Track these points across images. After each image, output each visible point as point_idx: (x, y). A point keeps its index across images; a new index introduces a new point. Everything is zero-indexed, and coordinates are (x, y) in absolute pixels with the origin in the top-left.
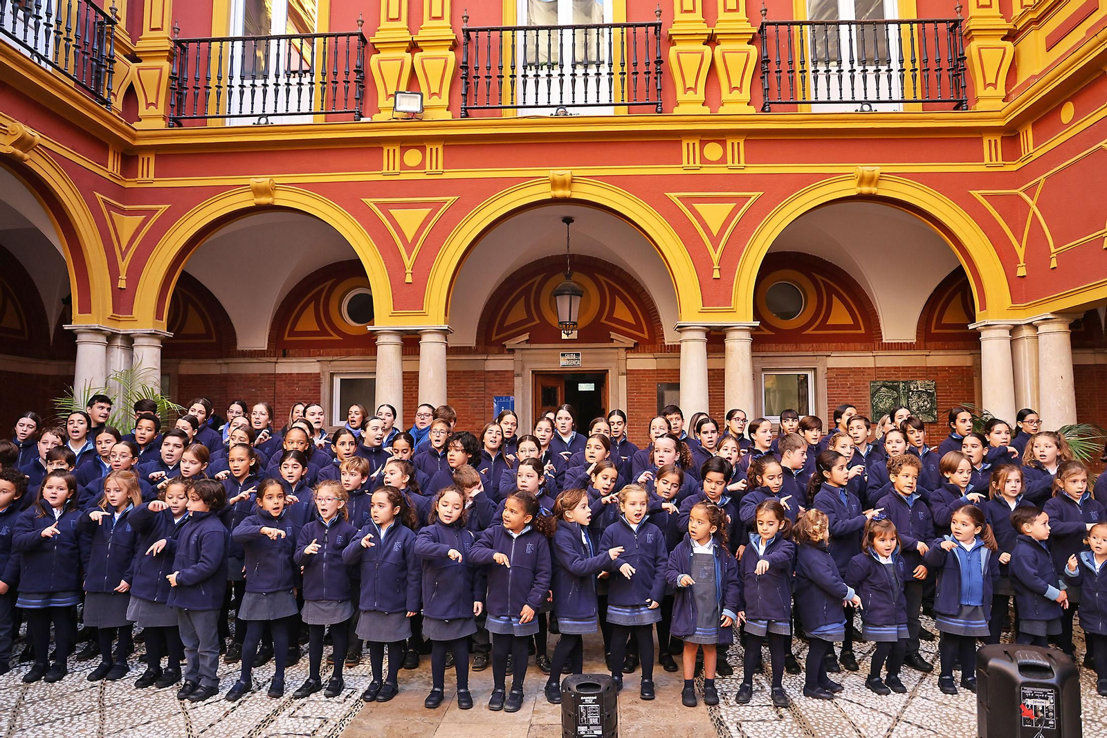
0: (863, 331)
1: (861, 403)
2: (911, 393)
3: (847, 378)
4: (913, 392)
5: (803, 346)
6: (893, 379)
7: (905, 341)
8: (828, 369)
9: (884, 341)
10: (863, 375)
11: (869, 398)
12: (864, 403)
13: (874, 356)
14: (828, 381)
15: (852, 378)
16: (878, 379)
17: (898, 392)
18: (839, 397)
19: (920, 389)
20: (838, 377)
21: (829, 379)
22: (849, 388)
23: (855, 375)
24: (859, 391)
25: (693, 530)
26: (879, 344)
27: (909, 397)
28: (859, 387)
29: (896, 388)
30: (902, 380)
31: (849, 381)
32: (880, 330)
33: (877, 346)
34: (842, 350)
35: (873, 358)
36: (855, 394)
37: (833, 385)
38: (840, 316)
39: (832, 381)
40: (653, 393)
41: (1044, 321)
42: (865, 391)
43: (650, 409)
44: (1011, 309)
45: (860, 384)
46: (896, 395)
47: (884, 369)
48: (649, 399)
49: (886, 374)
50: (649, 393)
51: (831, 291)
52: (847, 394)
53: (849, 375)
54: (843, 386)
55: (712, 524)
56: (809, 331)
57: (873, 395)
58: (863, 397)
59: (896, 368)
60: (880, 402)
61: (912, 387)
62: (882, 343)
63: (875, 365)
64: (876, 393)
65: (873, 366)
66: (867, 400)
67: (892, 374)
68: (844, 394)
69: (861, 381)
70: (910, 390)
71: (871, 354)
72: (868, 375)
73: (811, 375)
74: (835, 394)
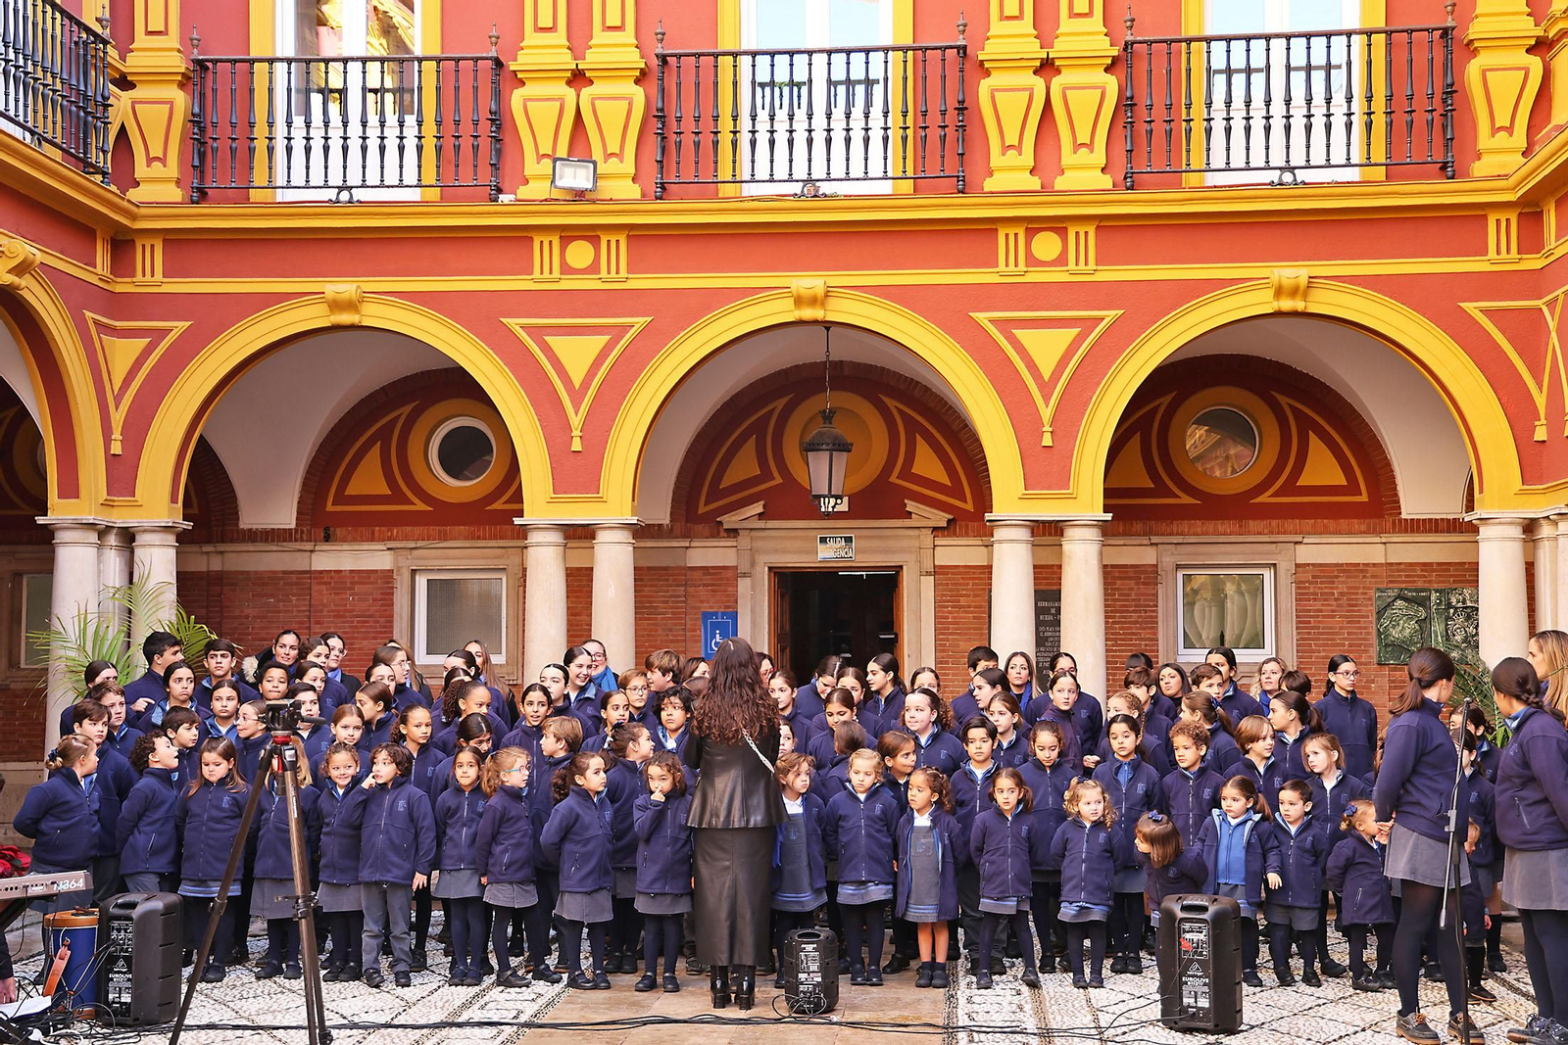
0: (1364, 498)
1: (1360, 628)
2: (1452, 611)
3: (1333, 583)
4: (1456, 608)
5: (1252, 524)
6: (1420, 585)
7: (1444, 516)
8: (1297, 566)
9: (1403, 516)
10: (1364, 577)
11: (1373, 618)
12: (1365, 628)
13: (1385, 543)
14: (1297, 588)
15: (1343, 582)
16: (1390, 585)
17: (1428, 608)
18: (1318, 616)
19: (1469, 604)
20: (1313, 582)
21: (1299, 584)
22: (1336, 600)
23: (1347, 577)
24: (1356, 605)
25: (913, 798)
26: (1394, 522)
27: (1448, 618)
28: (1357, 599)
29: (1423, 602)
30: (1436, 586)
31: (1337, 588)
32: (1397, 495)
33: (1389, 525)
34: (1325, 532)
35: (1383, 546)
36: (1348, 611)
37: (1307, 594)
38: (1322, 469)
39: (1305, 588)
40: (980, 607)
41: (1560, 517)
42: (1366, 606)
43: (976, 634)
44: (1522, 492)
45: (1357, 594)
46: (1422, 614)
47: (1402, 567)
48: (974, 618)
49: (1406, 576)
50: (975, 607)
51: (1306, 425)
52: (1333, 611)
53: (1337, 577)
54: (1326, 597)
55: (933, 791)
56: (1263, 498)
57: (1380, 614)
58: (1363, 617)
59: (1425, 564)
60: (1394, 627)
61: (1454, 601)
62: (1400, 520)
63: (1386, 559)
64: (1385, 609)
65: (1383, 562)
66: (1371, 622)
67: (1419, 576)
68: (1327, 611)
69: (1358, 588)
70: (1449, 605)
71: (1378, 540)
72: (1373, 577)
73: (1268, 575)
74: (1309, 611)
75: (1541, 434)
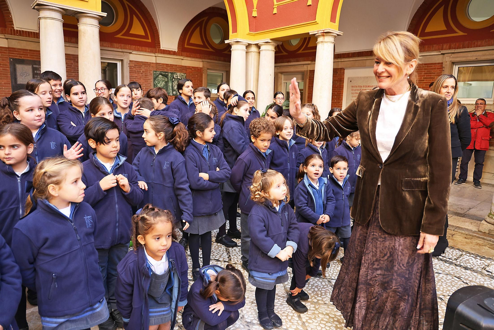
0: (150, 41)
1: (148, 83)
2: (174, 79)
3: (141, 68)
4: (175, 79)
5: (115, 45)
6: (165, 71)
7: (172, 50)
8: (130, 61)
9: (161, 48)
10: (150, 67)
11: (152, 80)
12: (150, 83)
13: (156, 56)
14: (130, 69)
15: (144, 68)
16: (157, 70)
17: (168, 78)
18: (136, 79)
19: (179, 78)
20: (135, 66)
21: (130, 67)
22: (142, 73)
23: (145, 66)
24: (147, 76)
26: (158, 50)
27: (173, 82)
28: (147, 74)
29: (166, 76)
30: (169, 71)
31: (142, 70)
32: (159, 41)
33: (157, 50)
34: (138, 50)
35: (155, 57)
36: (145, 77)
37: (133, 71)
38: (137, 29)
39: (132, 69)
40: (6, 65)
41: (265, 43)
42: (150, 76)
43: (5, 77)
44: (249, 34)
45: (147, 72)
46: (166, 80)
47: (161, 65)
48: (3, 69)
49: (162, 68)
50: (3, 65)
51: (132, 13)
52: (140, 77)
53: (142, 66)
54: (138, 72)
56: (119, 36)
57: (155, 79)
58: (149, 80)
59: (167, 64)
60: (159, 83)
61: (175, 76)
62: (160, 49)
63: (156, 61)
64: (156, 78)
65: (155, 62)
66: (151, 81)
67: (165, 68)
68: (139, 77)
69: (148, 70)
70: (174, 78)
71: (154, 55)
72: (152, 67)
73: (119, 65)
74: (133, 77)
75: (255, 14)
